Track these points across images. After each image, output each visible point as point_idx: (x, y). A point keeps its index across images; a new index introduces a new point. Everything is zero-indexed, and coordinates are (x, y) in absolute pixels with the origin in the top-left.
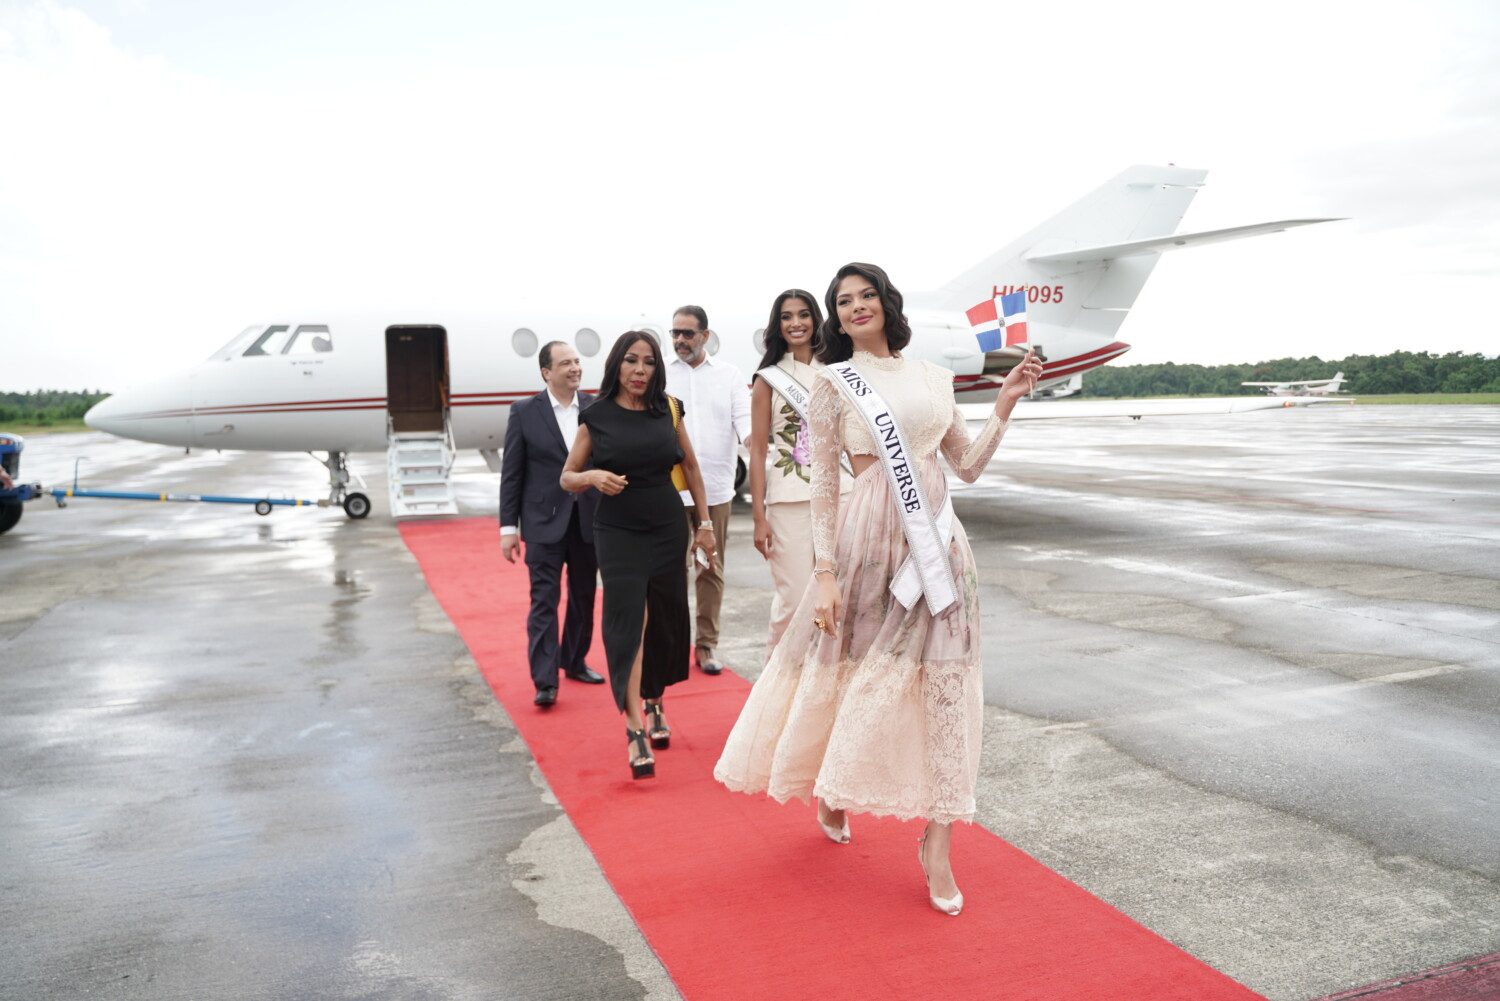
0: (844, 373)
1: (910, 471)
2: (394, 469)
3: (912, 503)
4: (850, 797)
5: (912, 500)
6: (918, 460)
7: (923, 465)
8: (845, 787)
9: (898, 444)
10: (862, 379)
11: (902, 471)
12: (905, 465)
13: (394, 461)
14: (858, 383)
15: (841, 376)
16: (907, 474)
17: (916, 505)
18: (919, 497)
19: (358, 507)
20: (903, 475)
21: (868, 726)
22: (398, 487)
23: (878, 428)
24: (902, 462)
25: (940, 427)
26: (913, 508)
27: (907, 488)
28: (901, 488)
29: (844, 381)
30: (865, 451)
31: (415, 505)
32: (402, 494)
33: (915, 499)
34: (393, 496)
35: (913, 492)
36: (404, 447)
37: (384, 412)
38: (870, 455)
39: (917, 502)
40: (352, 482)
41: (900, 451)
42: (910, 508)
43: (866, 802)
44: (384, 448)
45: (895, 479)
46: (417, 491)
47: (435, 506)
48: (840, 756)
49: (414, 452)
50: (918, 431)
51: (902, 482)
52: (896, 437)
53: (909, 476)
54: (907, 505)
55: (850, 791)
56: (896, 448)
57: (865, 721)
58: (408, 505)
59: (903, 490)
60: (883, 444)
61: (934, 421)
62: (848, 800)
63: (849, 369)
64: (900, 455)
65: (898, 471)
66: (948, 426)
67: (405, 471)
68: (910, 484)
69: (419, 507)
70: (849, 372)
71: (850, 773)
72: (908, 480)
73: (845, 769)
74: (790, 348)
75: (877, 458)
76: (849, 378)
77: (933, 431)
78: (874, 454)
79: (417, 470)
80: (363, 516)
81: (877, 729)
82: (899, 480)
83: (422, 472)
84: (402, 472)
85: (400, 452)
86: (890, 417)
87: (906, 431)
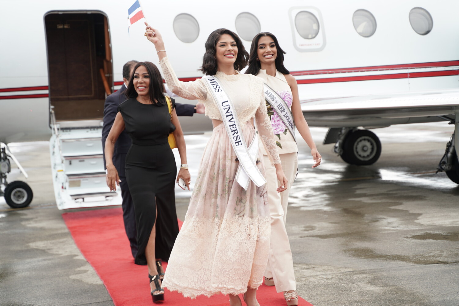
0: (211, 81)
1: (237, 128)
2: (57, 158)
3: (238, 142)
4: (233, 287)
5: (238, 140)
6: (242, 124)
7: (243, 125)
8: (230, 282)
9: (232, 115)
10: (219, 84)
11: (233, 127)
12: (235, 125)
13: (56, 149)
14: (217, 86)
15: (209, 82)
16: (236, 129)
17: (240, 143)
18: (241, 139)
19: (19, 197)
20: (234, 129)
21: (235, 251)
22: (63, 177)
23: (223, 107)
24: (233, 123)
25: (253, 109)
26: (239, 144)
27: (236, 135)
28: (233, 135)
29: (210, 84)
30: (217, 118)
31: (82, 196)
32: (67, 185)
33: (239, 140)
34: (57, 187)
35: (238, 137)
36: (66, 135)
37: (46, 100)
38: (219, 120)
39: (240, 141)
40: (13, 171)
41: (233, 118)
42: (237, 144)
43: (240, 288)
44: (47, 137)
45: (230, 131)
46: (83, 181)
47: (103, 198)
48: (224, 269)
49: (78, 140)
50: (242, 111)
51: (234, 132)
52: (231, 112)
53: (236, 130)
54: (236, 143)
55: (232, 284)
56: (231, 117)
57: (233, 249)
58: (76, 197)
59: (234, 136)
60: (225, 115)
61: (250, 106)
62: (232, 288)
63: (214, 79)
64: (232, 120)
65: (232, 127)
66: (257, 108)
67: (70, 159)
68: (237, 133)
69: (87, 199)
70: (214, 81)
71: (230, 275)
72: (236, 132)
73: (228, 274)
74: (263, 66)
75: (222, 122)
76: (212, 84)
77: (250, 110)
78: (221, 120)
79: (82, 159)
80: (26, 205)
81: (238, 251)
82: (232, 131)
83: (87, 161)
84: (67, 162)
85: (63, 141)
86: (229, 103)
87: (237, 110)
